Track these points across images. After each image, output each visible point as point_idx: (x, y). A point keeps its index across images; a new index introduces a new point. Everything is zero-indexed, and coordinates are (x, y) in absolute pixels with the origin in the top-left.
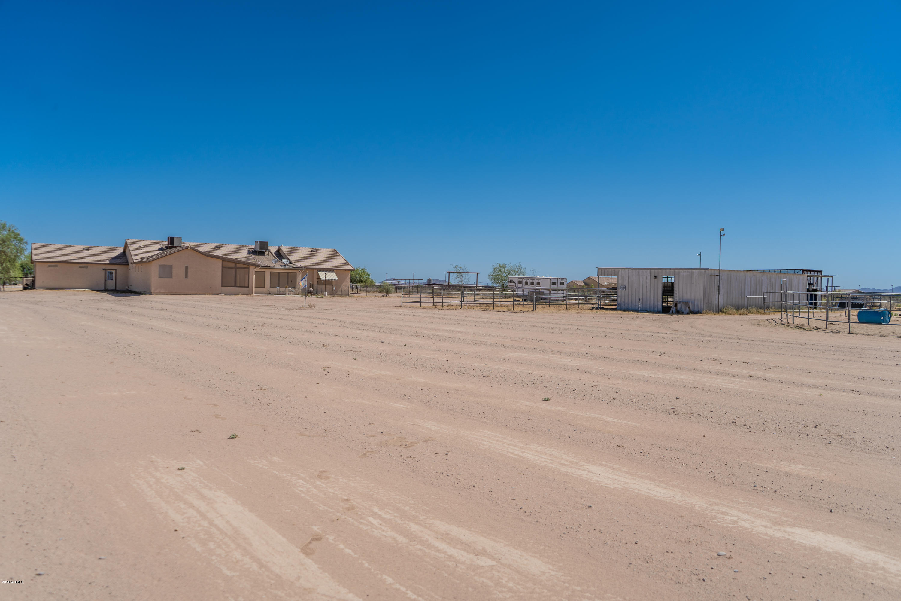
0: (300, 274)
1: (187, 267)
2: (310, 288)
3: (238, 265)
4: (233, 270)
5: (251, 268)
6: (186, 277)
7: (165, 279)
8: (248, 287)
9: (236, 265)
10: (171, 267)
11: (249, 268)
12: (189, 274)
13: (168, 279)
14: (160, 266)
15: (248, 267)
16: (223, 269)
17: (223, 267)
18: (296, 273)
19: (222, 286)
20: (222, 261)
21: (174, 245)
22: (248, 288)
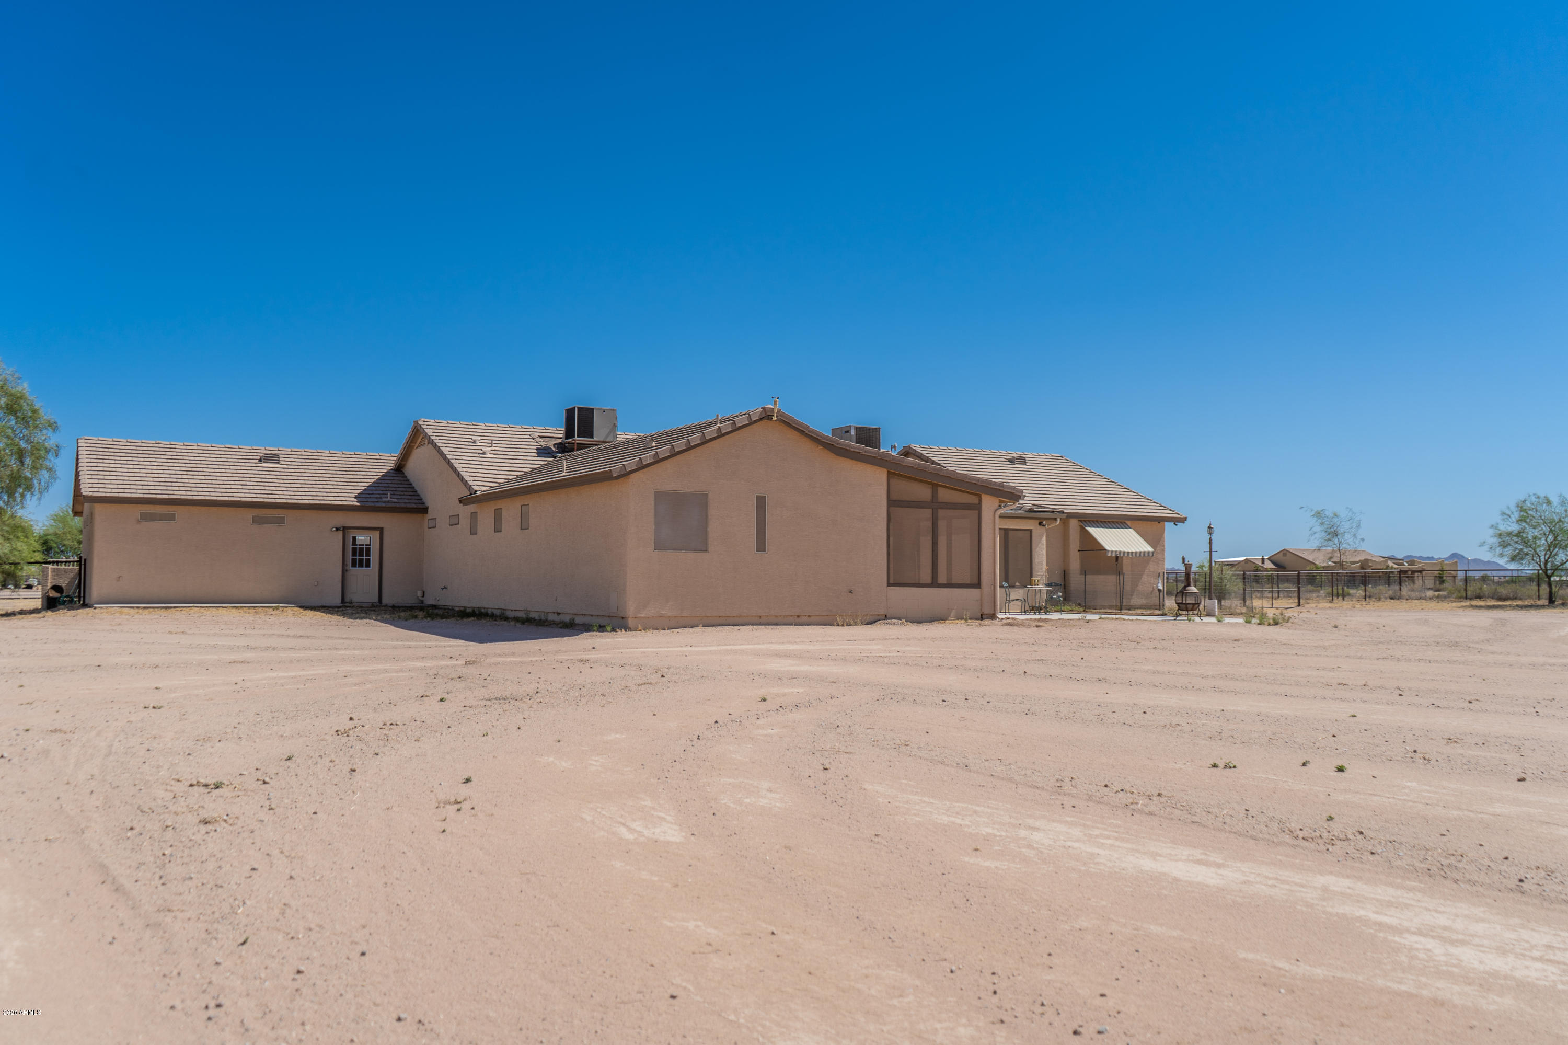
0: (1043, 536)
1: (761, 502)
2: (1189, 585)
3: (945, 495)
4: (927, 513)
5: (989, 504)
6: (761, 546)
7: (682, 555)
8: (978, 585)
9: (934, 495)
10: (702, 501)
11: (978, 507)
12: (770, 533)
13: (691, 555)
14: (660, 496)
15: (973, 500)
16: (892, 508)
17: (893, 503)
18: (1031, 531)
19: (889, 585)
20: (890, 475)
21: (593, 438)
22: (975, 592)
